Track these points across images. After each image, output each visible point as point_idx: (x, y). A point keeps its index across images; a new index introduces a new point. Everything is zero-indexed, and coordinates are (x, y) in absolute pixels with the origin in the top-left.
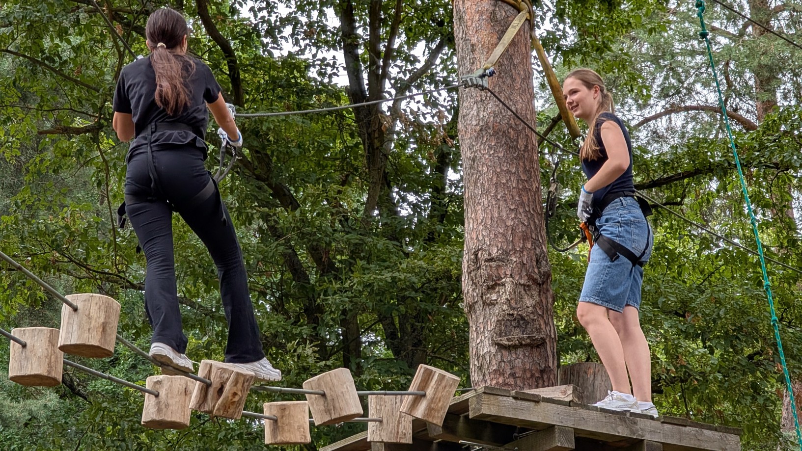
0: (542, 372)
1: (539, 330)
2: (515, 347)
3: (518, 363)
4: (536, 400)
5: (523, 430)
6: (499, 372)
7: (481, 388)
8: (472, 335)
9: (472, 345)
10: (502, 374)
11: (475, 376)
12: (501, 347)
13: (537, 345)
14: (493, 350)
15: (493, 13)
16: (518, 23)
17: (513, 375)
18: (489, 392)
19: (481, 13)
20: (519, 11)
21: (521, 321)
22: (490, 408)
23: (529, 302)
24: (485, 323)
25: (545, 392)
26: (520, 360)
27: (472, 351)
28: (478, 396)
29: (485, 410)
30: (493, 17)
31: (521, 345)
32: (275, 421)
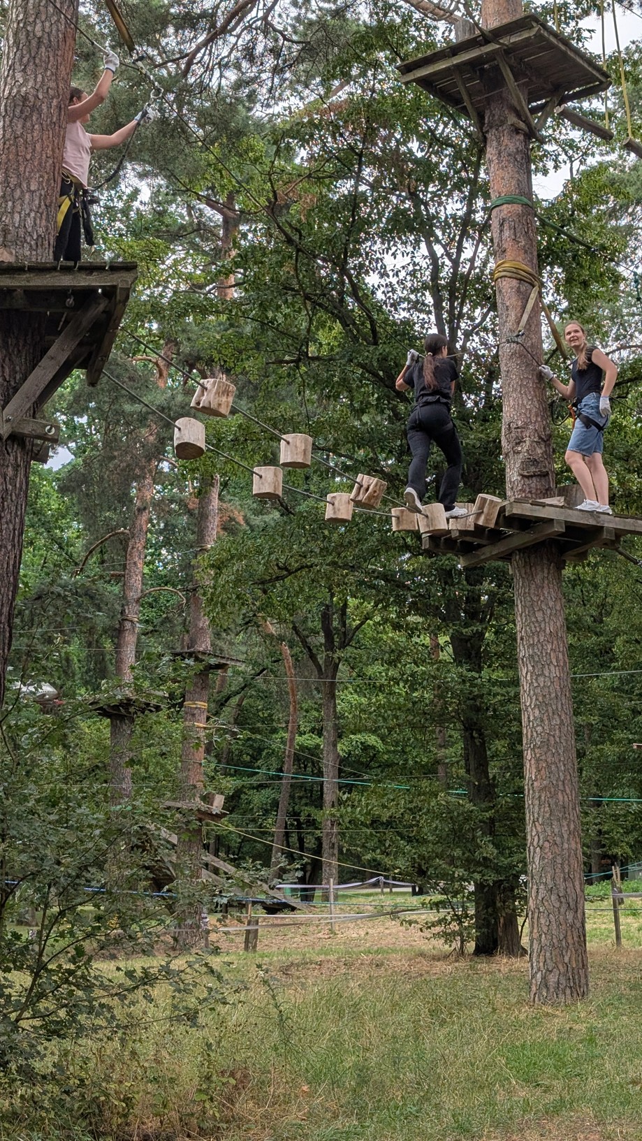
0: (547, 490)
1: (545, 467)
2: (532, 476)
3: (533, 485)
4: (544, 505)
5: (536, 522)
6: (522, 490)
7: (512, 499)
8: (508, 470)
9: (507, 476)
10: (524, 491)
11: (509, 493)
12: (523, 476)
13: (544, 475)
14: (519, 478)
15: (519, 288)
16: (533, 295)
17: (530, 492)
18: (517, 501)
19: (512, 288)
20: (534, 286)
21: (535, 462)
22: (517, 510)
23: (539, 451)
24: (514, 463)
25: (548, 501)
26: (534, 483)
27: (507, 480)
28: (511, 503)
29: (515, 511)
30: (518, 290)
31: (535, 476)
32: (398, 518)
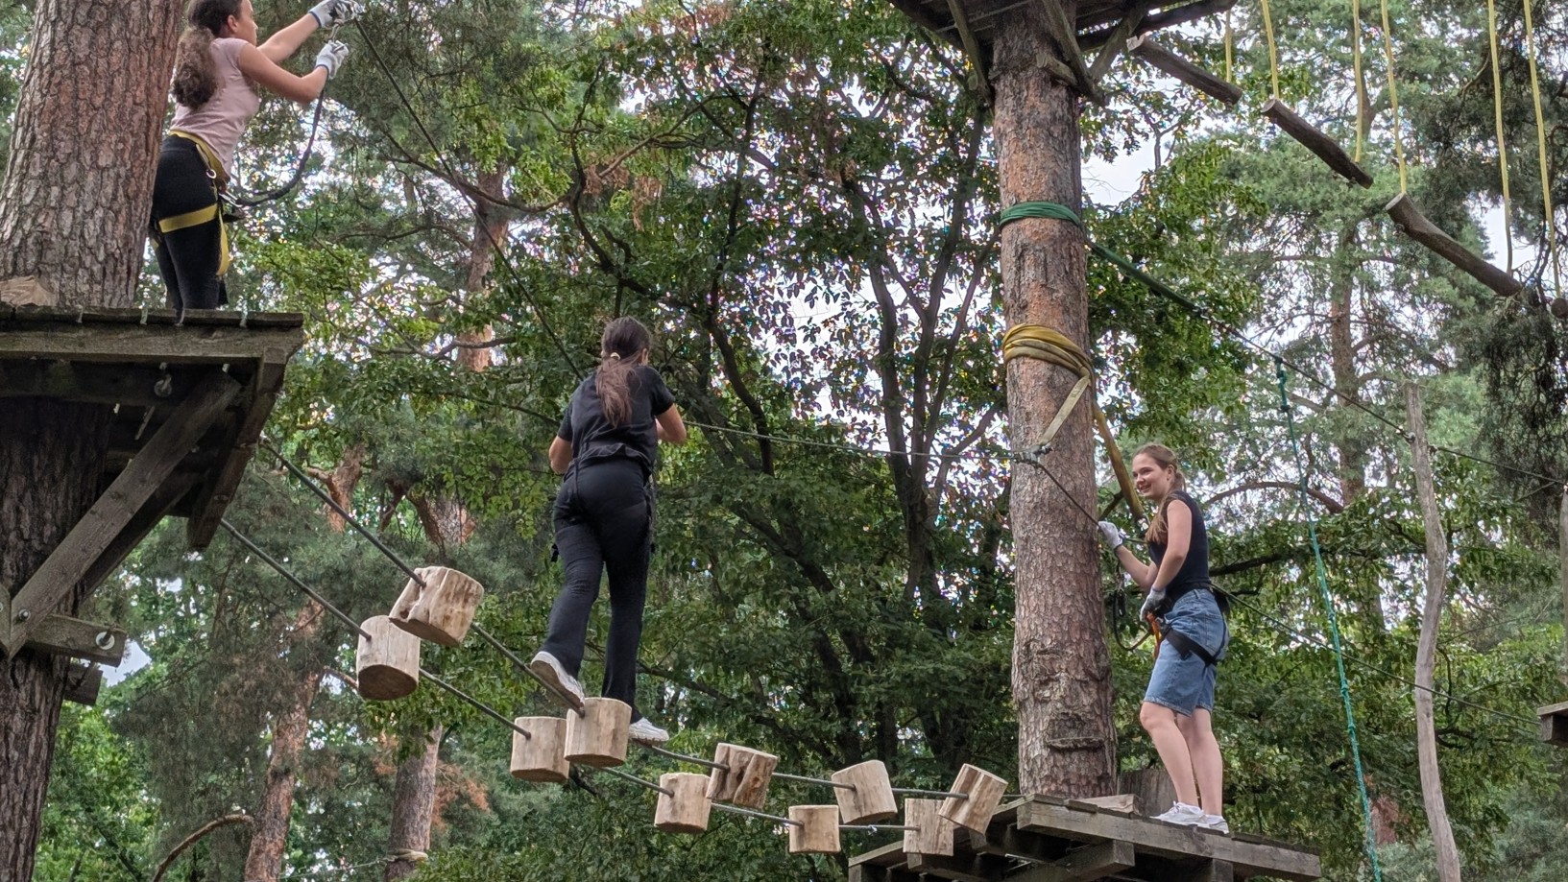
0: (1100, 779)
1: (1097, 732)
2: (1069, 750)
3: (1073, 768)
4: (1093, 810)
5: (1077, 844)
6: (1051, 778)
7: (1030, 796)
8: (1023, 735)
9: (1022, 746)
10: (1054, 780)
11: (1024, 782)
12: (1054, 750)
13: (1094, 749)
14: (1045, 753)
15: (1051, 378)
16: (1077, 391)
17: (1067, 782)
18: (1040, 800)
19: (1037, 378)
20: (1080, 376)
21: (1076, 721)
22: (1040, 818)
23: (1086, 700)
24: (1037, 723)
25: (1102, 802)
26: (1077, 764)
27: (1021, 754)
28: (1028, 805)
29: (1035, 821)
30: (1050, 383)
31: (1076, 749)
32: (801, 827)
